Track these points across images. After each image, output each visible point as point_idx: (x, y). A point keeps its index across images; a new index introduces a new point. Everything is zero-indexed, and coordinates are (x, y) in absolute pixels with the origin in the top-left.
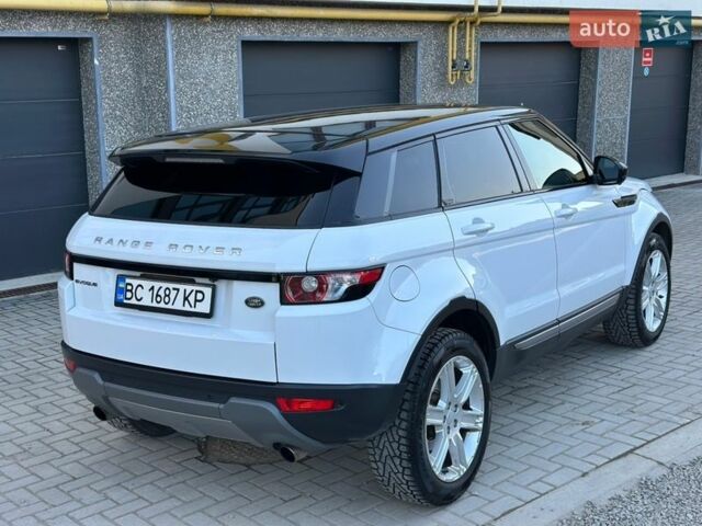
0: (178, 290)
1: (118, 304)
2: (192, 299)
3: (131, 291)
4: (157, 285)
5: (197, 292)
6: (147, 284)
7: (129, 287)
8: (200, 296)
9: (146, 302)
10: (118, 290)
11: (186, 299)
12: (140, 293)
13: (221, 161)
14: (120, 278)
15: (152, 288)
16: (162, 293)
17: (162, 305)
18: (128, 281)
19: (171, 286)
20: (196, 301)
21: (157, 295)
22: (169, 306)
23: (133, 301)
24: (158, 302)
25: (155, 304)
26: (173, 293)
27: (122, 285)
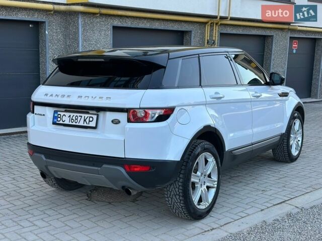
0: (81, 116)
1: (54, 123)
2: (87, 120)
3: (60, 117)
4: (72, 114)
5: (90, 117)
6: (67, 114)
7: (59, 116)
8: (91, 119)
9: (67, 122)
10: (54, 117)
11: (85, 120)
12: (64, 118)
13: (103, 60)
14: (55, 112)
15: (70, 116)
16: (74, 118)
17: (74, 123)
18: (59, 113)
19: (78, 115)
20: (89, 121)
21: (72, 119)
22: (77, 124)
23: (61, 122)
24: (72, 122)
25: (71, 123)
26: (79, 118)
27: (56, 115)
